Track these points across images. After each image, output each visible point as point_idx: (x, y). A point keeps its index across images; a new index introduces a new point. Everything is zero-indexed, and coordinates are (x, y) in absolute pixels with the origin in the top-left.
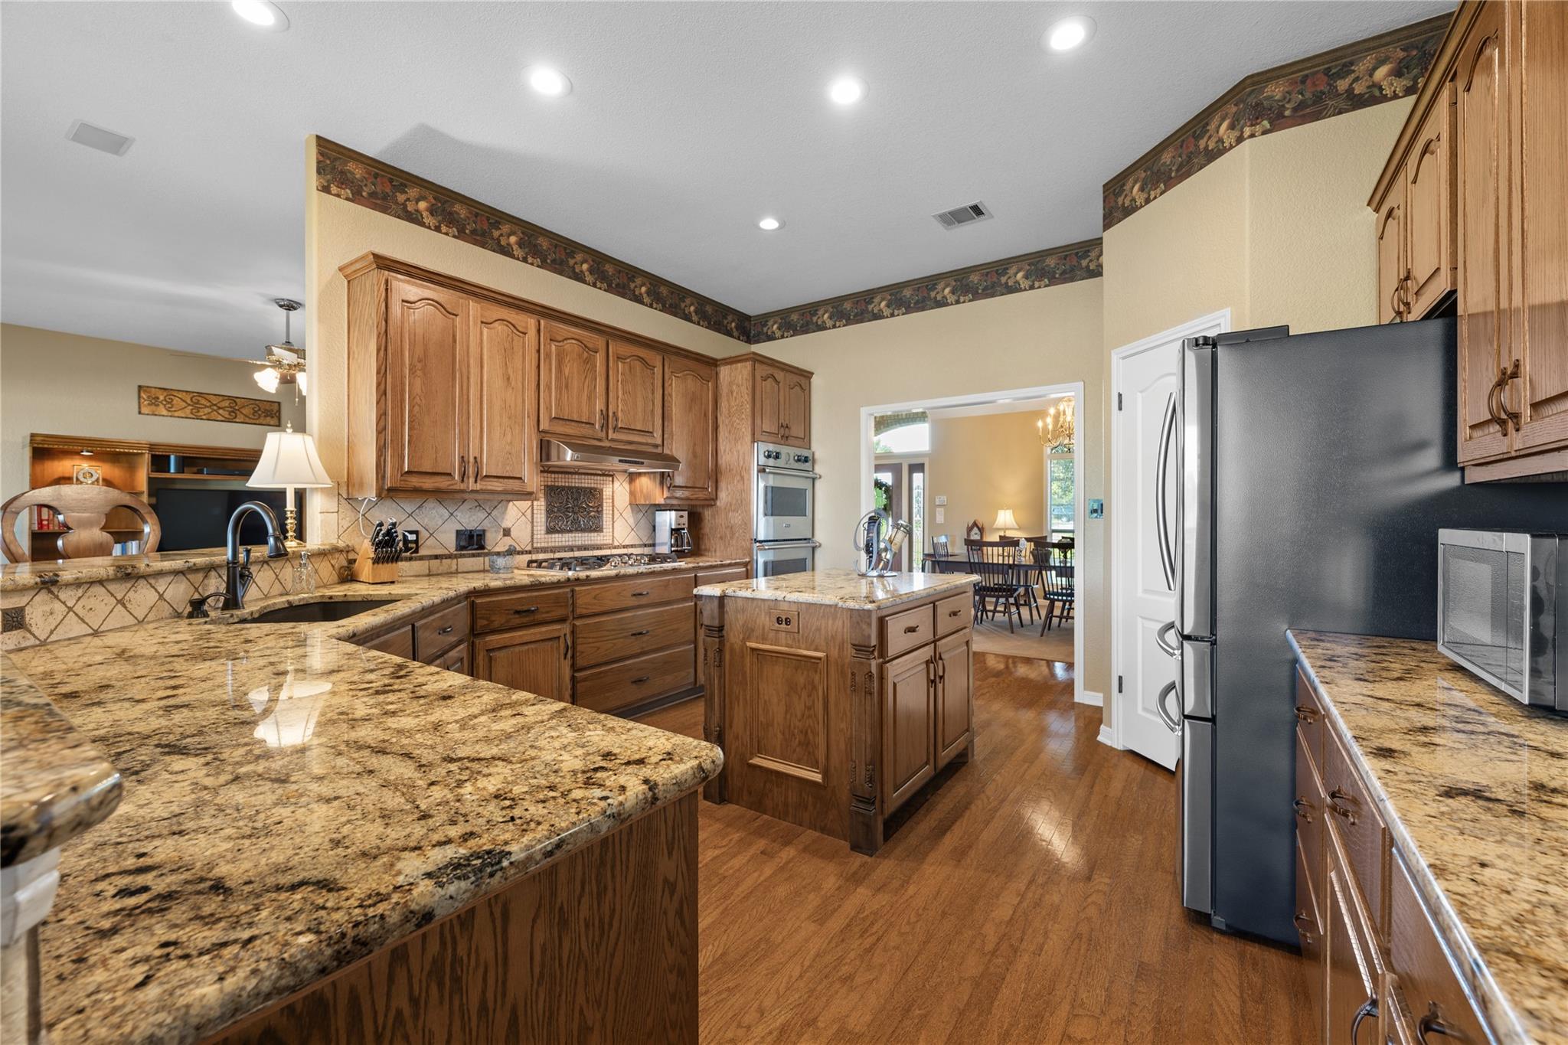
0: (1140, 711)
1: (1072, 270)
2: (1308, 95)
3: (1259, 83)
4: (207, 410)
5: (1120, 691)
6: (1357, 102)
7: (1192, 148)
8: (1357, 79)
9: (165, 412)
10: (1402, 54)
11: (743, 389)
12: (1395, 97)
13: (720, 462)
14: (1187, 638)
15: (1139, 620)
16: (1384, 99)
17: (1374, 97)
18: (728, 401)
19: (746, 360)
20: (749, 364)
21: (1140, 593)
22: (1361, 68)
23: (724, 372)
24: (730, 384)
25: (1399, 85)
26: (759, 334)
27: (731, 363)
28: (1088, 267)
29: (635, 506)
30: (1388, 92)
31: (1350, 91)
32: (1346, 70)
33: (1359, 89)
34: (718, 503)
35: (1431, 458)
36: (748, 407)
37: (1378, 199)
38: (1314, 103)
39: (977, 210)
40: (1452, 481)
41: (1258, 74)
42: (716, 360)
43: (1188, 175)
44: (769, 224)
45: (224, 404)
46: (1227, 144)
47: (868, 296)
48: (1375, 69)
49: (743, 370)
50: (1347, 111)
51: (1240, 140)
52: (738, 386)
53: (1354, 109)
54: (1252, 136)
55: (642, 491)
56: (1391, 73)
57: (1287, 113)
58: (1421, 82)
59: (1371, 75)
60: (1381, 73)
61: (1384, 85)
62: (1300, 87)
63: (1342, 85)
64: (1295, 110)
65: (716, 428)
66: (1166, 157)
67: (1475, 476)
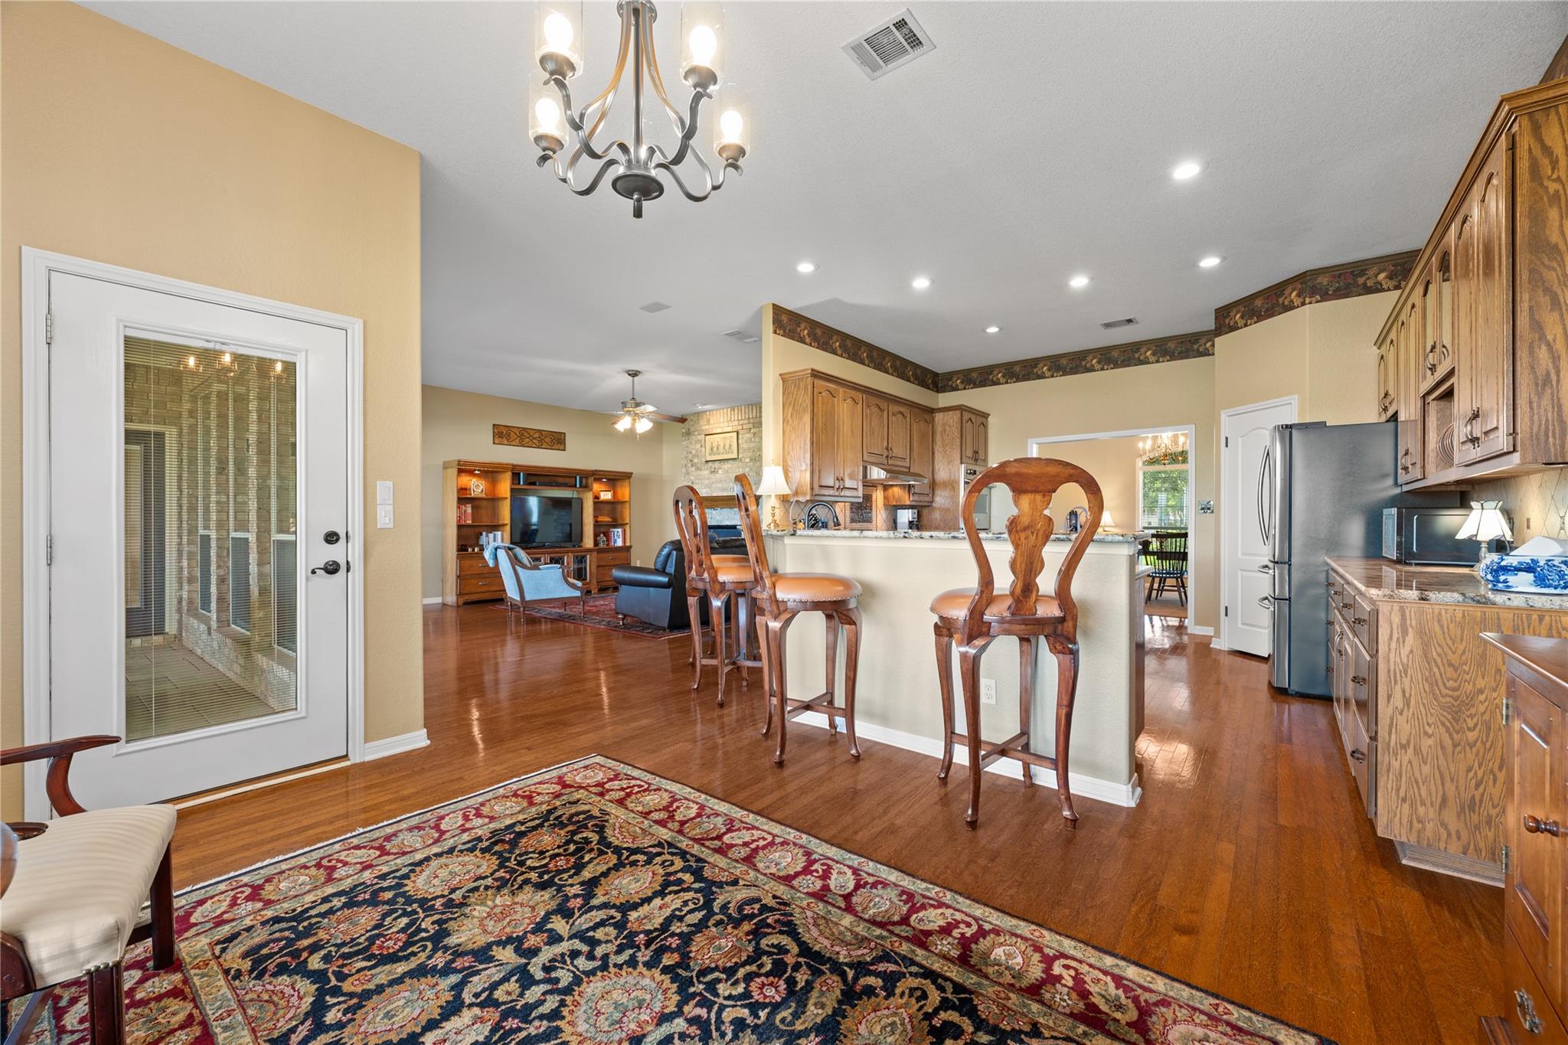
0: (1240, 626)
1: (1187, 351)
2: (1342, 284)
3: (1314, 275)
4: (527, 440)
5: (1226, 615)
6: (1368, 290)
7: (1275, 301)
8: (1368, 278)
9: (506, 442)
10: (1392, 268)
11: (954, 429)
12: (1389, 290)
13: (936, 477)
14: (1277, 563)
15: (1239, 572)
16: (1383, 290)
17: (1378, 289)
18: (942, 436)
19: (956, 410)
20: (958, 413)
21: (1240, 556)
22: (1371, 273)
23: (939, 417)
24: (944, 425)
25: (1391, 284)
26: (945, 386)
27: (944, 411)
28: (1198, 349)
29: (886, 506)
30: (1385, 286)
31: (1365, 284)
32: (1362, 273)
33: (1369, 283)
34: (934, 505)
35: (1390, 481)
36: (958, 440)
37: (1380, 342)
38: (1345, 289)
39: (1130, 321)
40: (1398, 491)
41: (1314, 270)
42: (933, 409)
43: (1272, 316)
44: (993, 330)
45: (537, 435)
46: (1295, 304)
47: (1034, 362)
48: (1378, 274)
49: (953, 418)
50: (1363, 295)
51: (1303, 304)
52: (950, 426)
53: (1367, 294)
54: (1310, 303)
55: (894, 497)
56: (1386, 277)
57: (1330, 292)
58: (1403, 284)
59: (1376, 277)
60: (1382, 276)
61: (1383, 283)
62: (1337, 279)
63: (1361, 281)
64: (1334, 291)
65: (933, 454)
66: (1258, 303)
67: (1406, 488)
